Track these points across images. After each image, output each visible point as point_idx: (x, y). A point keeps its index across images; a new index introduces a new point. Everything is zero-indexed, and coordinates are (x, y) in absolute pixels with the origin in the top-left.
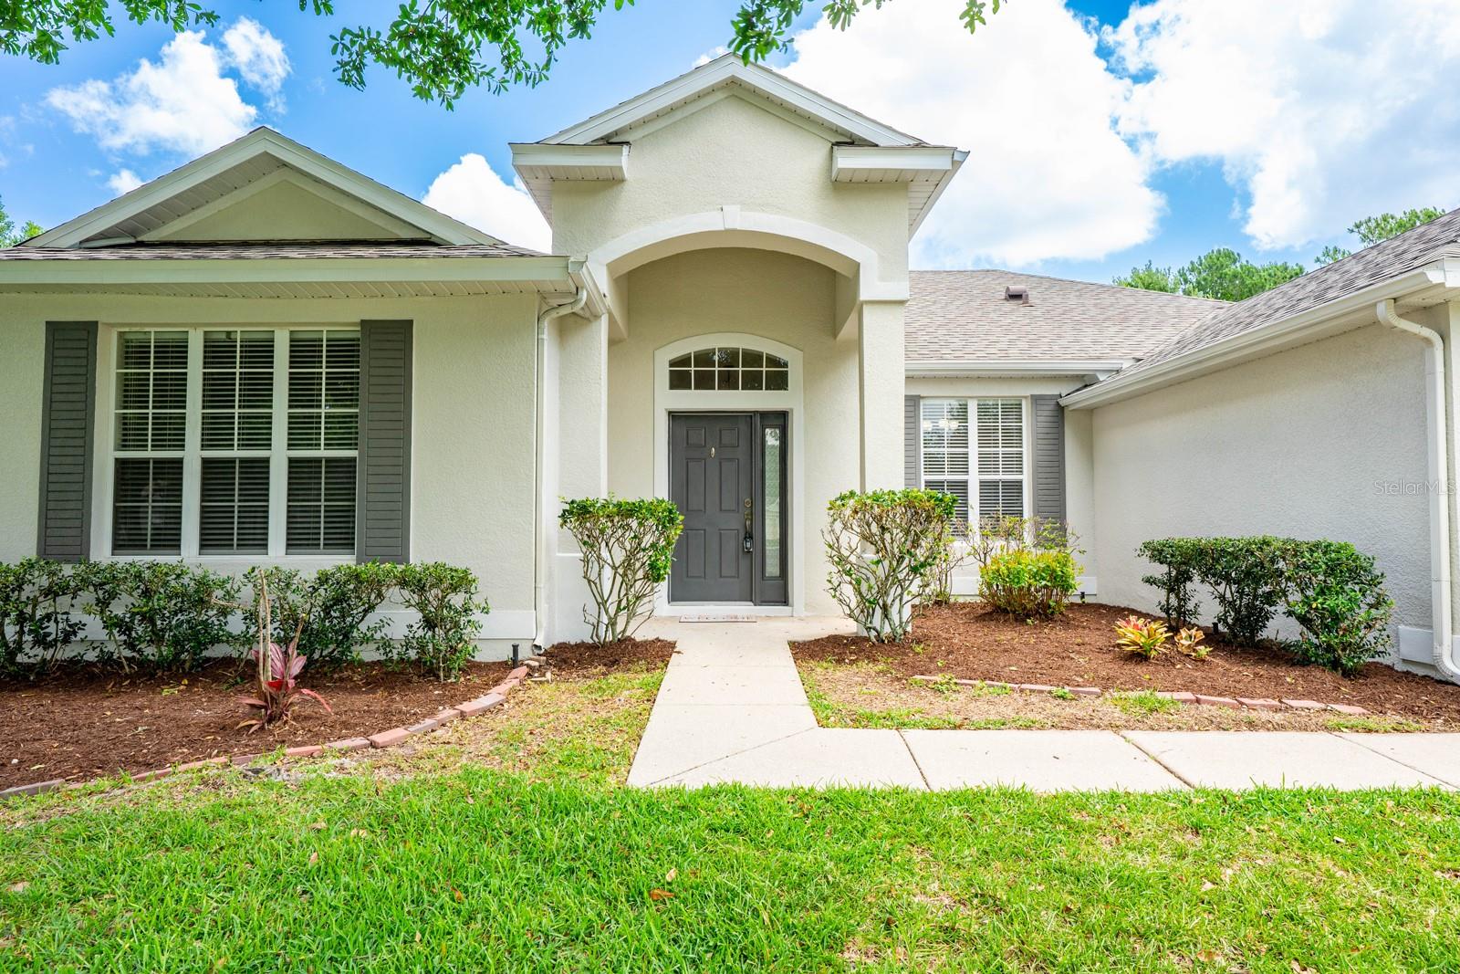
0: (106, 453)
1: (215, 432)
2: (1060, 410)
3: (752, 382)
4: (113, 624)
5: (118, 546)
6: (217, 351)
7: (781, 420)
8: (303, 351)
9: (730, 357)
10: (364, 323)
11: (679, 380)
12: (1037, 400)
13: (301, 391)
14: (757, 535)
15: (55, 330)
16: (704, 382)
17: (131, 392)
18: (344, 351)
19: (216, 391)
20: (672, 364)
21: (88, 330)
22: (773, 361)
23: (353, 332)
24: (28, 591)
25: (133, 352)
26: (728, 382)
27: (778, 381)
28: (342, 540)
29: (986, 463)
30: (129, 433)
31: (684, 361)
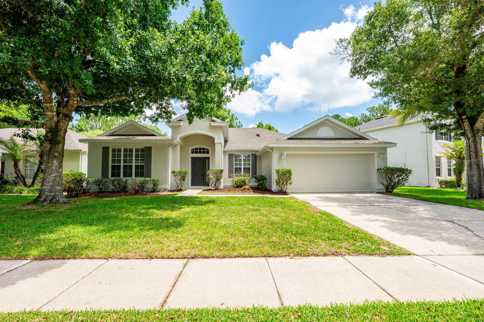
0: (110, 164)
1: (125, 161)
2: (256, 156)
3: (204, 153)
4: (114, 186)
5: (112, 176)
6: (125, 150)
7: (208, 158)
8: (137, 150)
9: (200, 149)
10: (145, 147)
11: (193, 153)
12: (252, 154)
13: (137, 156)
14: (205, 176)
15: (104, 148)
16: (196, 153)
17: (113, 156)
18: (142, 150)
19: (125, 156)
20: (192, 150)
21: (108, 148)
22: (207, 149)
23: (144, 148)
24: (103, 182)
25: (114, 150)
26: (200, 153)
27: (208, 153)
28: (142, 176)
29: (245, 164)
30: (113, 161)
31: (193, 149)
